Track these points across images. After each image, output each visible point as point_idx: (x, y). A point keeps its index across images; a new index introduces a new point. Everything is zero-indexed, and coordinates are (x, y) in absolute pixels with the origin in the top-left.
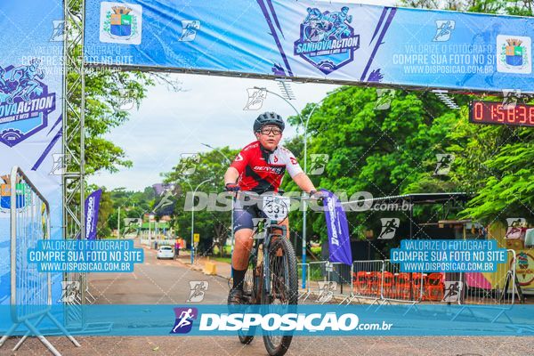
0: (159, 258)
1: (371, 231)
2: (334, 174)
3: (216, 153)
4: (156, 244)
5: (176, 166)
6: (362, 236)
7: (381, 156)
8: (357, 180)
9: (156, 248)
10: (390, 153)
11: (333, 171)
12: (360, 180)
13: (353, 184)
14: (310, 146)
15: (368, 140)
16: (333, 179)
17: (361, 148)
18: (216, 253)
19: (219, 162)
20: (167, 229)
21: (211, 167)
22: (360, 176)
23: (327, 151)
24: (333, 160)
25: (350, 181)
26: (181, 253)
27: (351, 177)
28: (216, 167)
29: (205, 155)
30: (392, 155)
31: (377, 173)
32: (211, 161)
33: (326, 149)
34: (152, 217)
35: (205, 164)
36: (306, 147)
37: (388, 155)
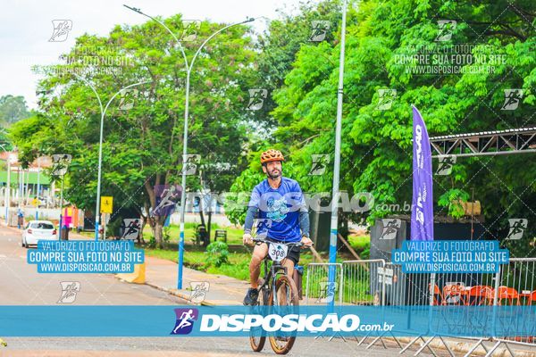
0: (25, 246)
1: (477, 202)
2: (404, 79)
3: (154, 27)
4: (21, 216)
5: (68, 52)
6: (456, 212)
7: (504, 44)
8: (450, 93)
9: (20, 223)
10: (523, 40)
11: (401, 71)
12: (458, 94)
13: (443, 102)
14: (353, 19)
15: (477, 10)
16: (401, 90)
17: (463, 26)
18: (147, 239)
19: (160, 46)
20: (45, 187)
21: (142, 57)
22: (458, 86)
23: (389, 30)
24: (402, 49)
25: (437, 95)
26: (73, 236)
27: (438, 87)
28: (152, 57)
29: (129, 32)
30: (528, 43)
31: (493, 81)
32: (142, 45)
33: (387, 24)
34: (13, 158)
35: (129, 50)
36: (344, 21)
37: (518, 43)
